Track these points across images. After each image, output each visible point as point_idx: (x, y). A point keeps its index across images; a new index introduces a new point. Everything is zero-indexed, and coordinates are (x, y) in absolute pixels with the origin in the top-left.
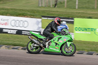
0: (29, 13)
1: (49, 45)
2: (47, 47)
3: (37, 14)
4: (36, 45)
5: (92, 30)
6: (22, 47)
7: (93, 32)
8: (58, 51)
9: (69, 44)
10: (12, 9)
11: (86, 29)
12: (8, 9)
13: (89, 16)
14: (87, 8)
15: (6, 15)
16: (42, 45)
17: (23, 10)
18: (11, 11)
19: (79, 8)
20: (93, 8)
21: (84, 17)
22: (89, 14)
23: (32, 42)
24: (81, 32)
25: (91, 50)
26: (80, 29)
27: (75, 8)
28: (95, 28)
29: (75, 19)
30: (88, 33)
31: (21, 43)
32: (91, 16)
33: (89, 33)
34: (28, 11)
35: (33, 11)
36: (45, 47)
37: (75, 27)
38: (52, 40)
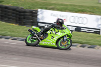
0: (88, 10)
3: (97, 10)
6: (80, 45)
10: (71, 5)
12: (67, 5)
15: (65, 11)
17: (82, 6)
18: (70, 7)
31: (80, 40)
34: (88, 7)
35: (93, 8)
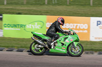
1: (55, 46)
2: (52, 47)
4: (40, 46)
5: (22, 26)
7: (23, 29)
8: (65, 51)
9: (75, 44)
11: (15, 26)
13: (18, 12)
14: (16, 4)
16: (47, 46)
19: (7, 4)
20: (23, 4)
21: (13, 13)
22: (18, 10)
23: (36, 43)
24: (11, 28)
25: (21, 47)
26: (9, 26)
27: (4, 4)
28: (24, 24)
29: (4, 15)
30: (17, 29)
32: (20, 12)
33: (19, 29)
36: (51, 48)
37: (4, 23)
38: (58, 40)
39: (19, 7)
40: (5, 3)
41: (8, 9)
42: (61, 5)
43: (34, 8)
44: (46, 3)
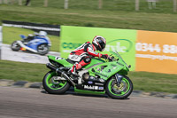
14: (85, 8)
19: (70, 7)
20: (96, 9)
21: (79, 24)
22: (89, 18)
26: (71, 46)
27: (63, 8)
32: (91, 22)
39: (89, 14)
40: (66, 6)
41: (70, 16)
42: (162, 12)
43: (116, 17)
44: (137, 9)
